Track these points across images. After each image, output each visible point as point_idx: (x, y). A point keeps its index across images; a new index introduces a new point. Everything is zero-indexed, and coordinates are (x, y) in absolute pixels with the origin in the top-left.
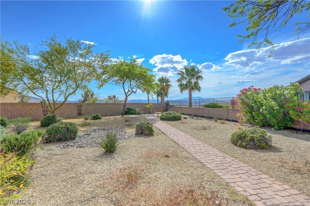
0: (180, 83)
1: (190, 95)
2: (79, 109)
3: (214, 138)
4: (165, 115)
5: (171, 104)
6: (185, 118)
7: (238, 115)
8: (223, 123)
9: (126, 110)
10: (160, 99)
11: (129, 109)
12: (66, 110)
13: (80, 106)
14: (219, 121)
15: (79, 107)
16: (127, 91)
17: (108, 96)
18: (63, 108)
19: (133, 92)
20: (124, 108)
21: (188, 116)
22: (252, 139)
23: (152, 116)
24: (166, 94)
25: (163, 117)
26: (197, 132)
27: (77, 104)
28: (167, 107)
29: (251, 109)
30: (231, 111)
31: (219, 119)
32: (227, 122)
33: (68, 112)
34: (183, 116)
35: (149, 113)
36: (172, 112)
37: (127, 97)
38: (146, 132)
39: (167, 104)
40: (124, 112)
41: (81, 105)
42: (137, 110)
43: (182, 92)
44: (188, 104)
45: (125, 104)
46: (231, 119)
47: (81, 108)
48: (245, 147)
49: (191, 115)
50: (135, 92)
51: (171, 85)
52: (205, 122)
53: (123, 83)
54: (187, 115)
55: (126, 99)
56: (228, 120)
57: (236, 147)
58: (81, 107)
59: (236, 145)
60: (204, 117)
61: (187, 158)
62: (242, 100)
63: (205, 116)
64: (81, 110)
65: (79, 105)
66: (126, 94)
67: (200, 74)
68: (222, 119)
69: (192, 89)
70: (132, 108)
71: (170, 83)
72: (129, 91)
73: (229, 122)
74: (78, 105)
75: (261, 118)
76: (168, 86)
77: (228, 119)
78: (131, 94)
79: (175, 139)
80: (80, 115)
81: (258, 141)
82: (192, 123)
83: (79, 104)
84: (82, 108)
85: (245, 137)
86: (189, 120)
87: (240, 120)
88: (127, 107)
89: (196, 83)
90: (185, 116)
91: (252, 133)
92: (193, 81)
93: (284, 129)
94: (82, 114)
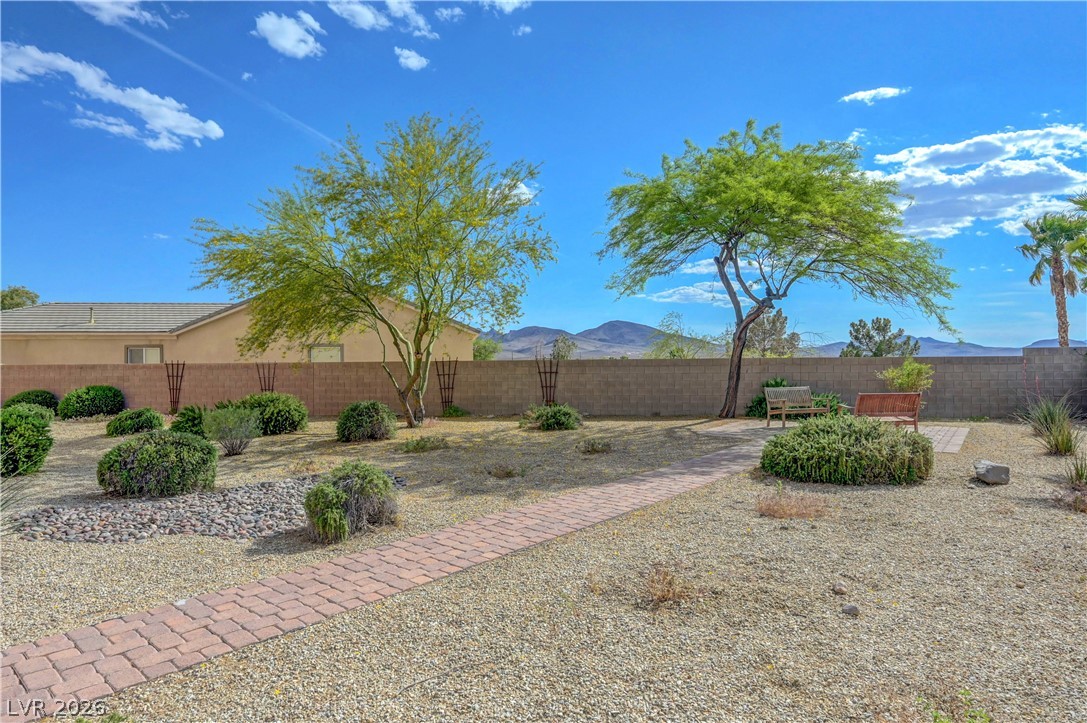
2: (548, 384)
12: (505, 388)
13: (551, 373)
15: (548, 375)
17: (853, 325)
18: (496, 380)
20: (733, 384)
27: (541, 365)
33: (511, 393)
41: (554, 370)
45: (735, 364)
47: (553, 380)
58: (553, 375)
64: (555, 386)
65: (548, 369)
74: (542, 370)
83: (548, 365)
84: (558, 379)
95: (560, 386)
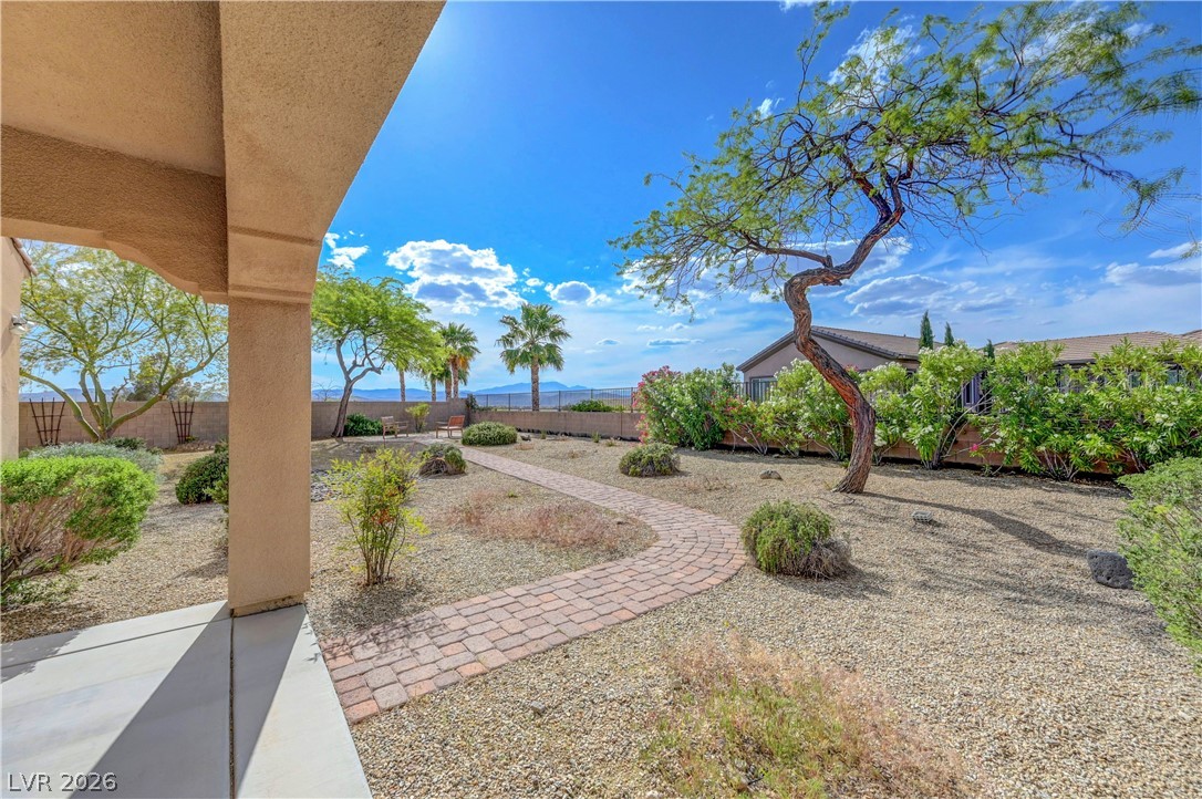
0: (508, 348)
1: (535, 381)
2: (183, 422)
3: (593, 468)
4: (477, 431)
5: (480, 403)
6: (524, 439)
7: (639, 426)
8: (610, 446)
9: (346, 423)
10: (441, 388)
11: (357, 421)
12: (132, 427)
13: (186, 412)
14: (603, 442)
15: (183, 415)
16: (348, 362)
19: (373, 369)
20: (342, 417)
21: (531, 435)
22: (651, 461)
23: (432, 438)
24: (462, 376)
25: (470, 437)
26: (558, 462)
27: (175, 406)
28: (470, 411)
29: (661, 414)
30: (628, 419)
31: (602, 438)
32: (618, 442)
33: (140, 432)
34: (519, 435)
35: (419, 430)
36: (492, 424)
37: (349, 382)
38: (449, 467)
39: (470, 403)
40: (341, 430)
41: (189, 410)
42: (387, 421)
43: (512, 371)
44: (529, 403)
45: (344, 404)
46: (628, 437)
47: (188, 418)
48: (640, 475)
49: (539, 432)
50: (378, 371)
51: (476, 349)
52: (575, 445)
53: (340, 343)
54: (529, 431)
55: (348, 390)
56: (622, 439)
57: (626, 477)
58: (188, 415)
59: (627, 474)
60: (570, 435)
61: (548, 495)
62: (647, 395)
63: (572, 432)
64: (189, 424)
65: (183, 410)
66: (347, 373)
67: (559, 326)
68: (609, 438)
69: (540, 362)
70: (365, 416)
71: (475, 345)
72: (355, 364)
73: (623, 443)
74: (176, 410)
75: (676, 428)
76: (469, 352)
77: (623, 436)
78: (364, 373)
79: (519, 475)
80: (187, 441)
81: (659, 462)
82: (543, 448)
83: (182, 405)
84: (193, 418)
85: (640, 460)
86: (536, 442)
87: (642, 438)
88: (348, 414)
89: (551, 348)
90: (525, 435)
91: (651, 452)
92: (544, 341)
93: (712, 448)
94: (194, 436)
95: (195, 423)
